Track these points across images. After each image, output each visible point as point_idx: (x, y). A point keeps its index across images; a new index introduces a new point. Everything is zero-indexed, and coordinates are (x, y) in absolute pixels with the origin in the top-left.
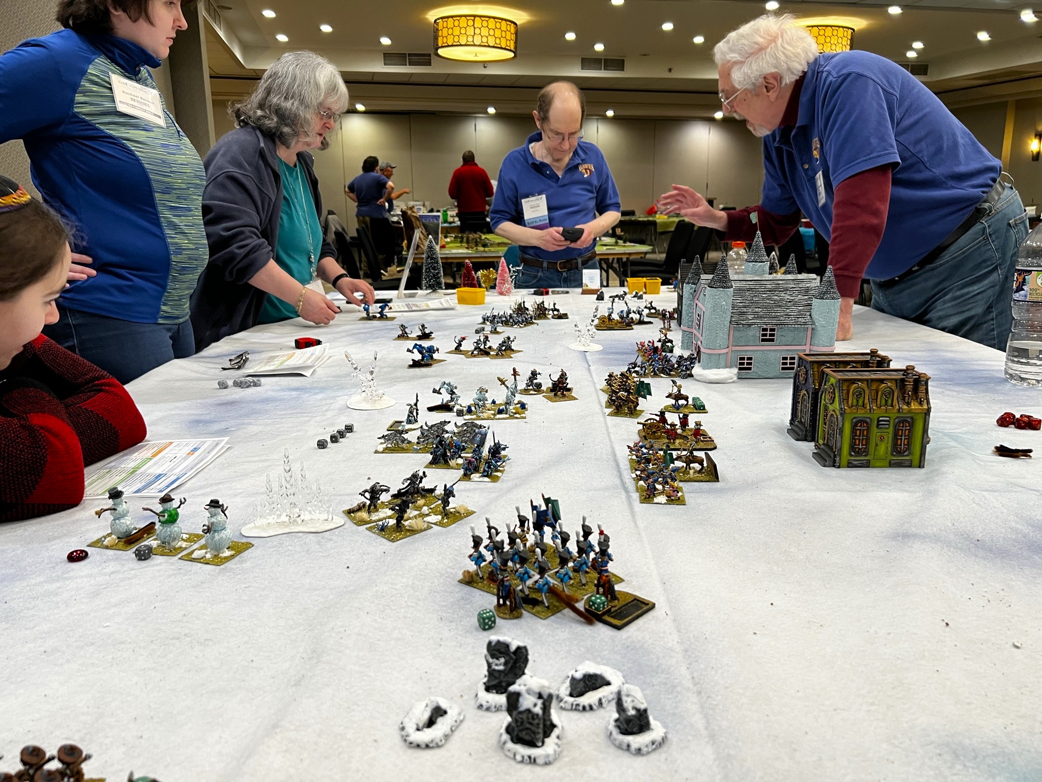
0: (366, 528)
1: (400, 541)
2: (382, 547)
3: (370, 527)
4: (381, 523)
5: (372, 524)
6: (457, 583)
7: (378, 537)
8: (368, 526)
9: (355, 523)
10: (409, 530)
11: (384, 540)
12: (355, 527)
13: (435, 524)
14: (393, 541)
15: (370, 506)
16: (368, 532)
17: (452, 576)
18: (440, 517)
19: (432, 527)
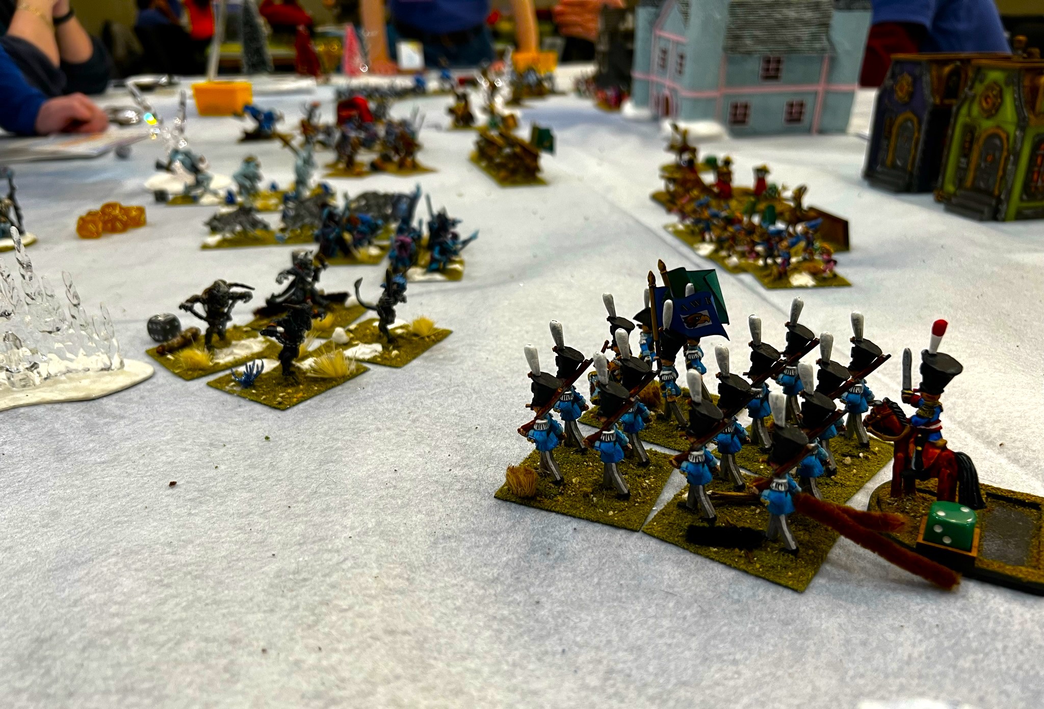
0: (209, 385)
1: (301, 406)
2: (255, 424)
3: (219, 381)
4: (242, 369)
5: (221, 374)
6: (494, 501)
7: (243, 402)
8: (211, 378)
9: (179, 376)
10: (315, 380)
11: (258, 408)
12: (179, 383)
13: (372, 361)
14: (280, 407)
15: (209, 333)
16: (214, 393)
17: (472, 486)
18: (378, 347)
19: (366, 370)
